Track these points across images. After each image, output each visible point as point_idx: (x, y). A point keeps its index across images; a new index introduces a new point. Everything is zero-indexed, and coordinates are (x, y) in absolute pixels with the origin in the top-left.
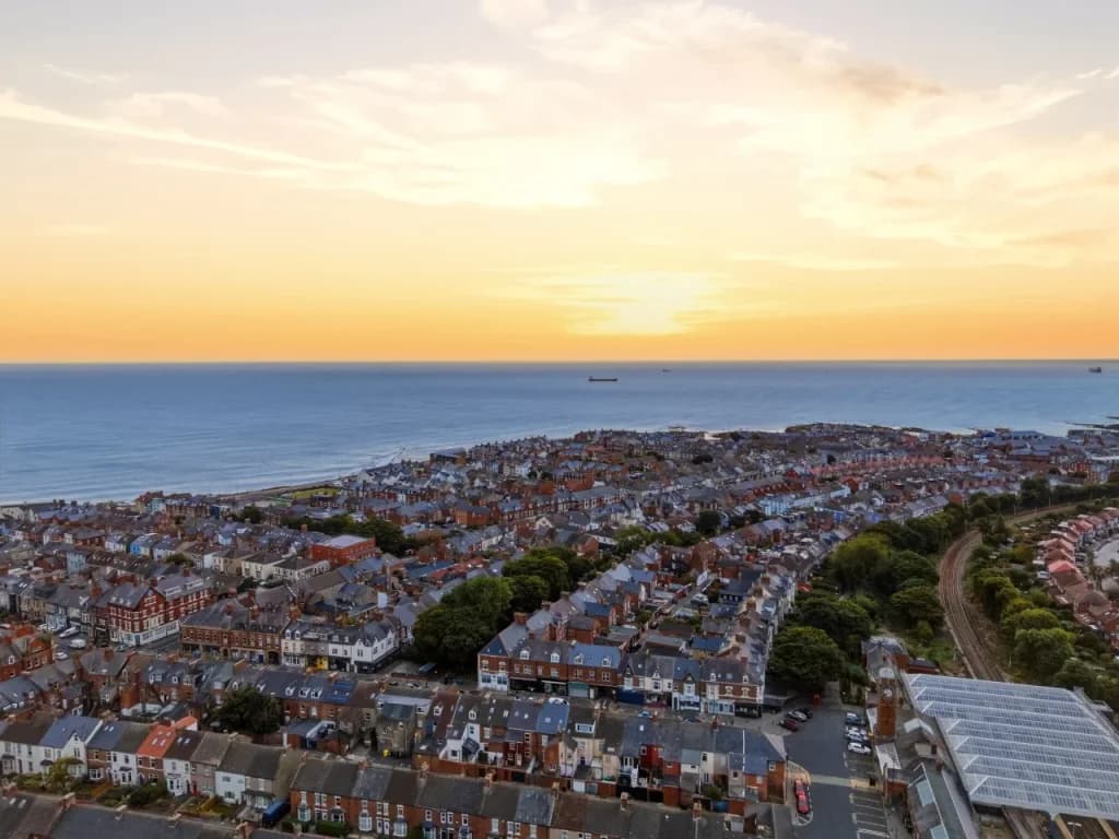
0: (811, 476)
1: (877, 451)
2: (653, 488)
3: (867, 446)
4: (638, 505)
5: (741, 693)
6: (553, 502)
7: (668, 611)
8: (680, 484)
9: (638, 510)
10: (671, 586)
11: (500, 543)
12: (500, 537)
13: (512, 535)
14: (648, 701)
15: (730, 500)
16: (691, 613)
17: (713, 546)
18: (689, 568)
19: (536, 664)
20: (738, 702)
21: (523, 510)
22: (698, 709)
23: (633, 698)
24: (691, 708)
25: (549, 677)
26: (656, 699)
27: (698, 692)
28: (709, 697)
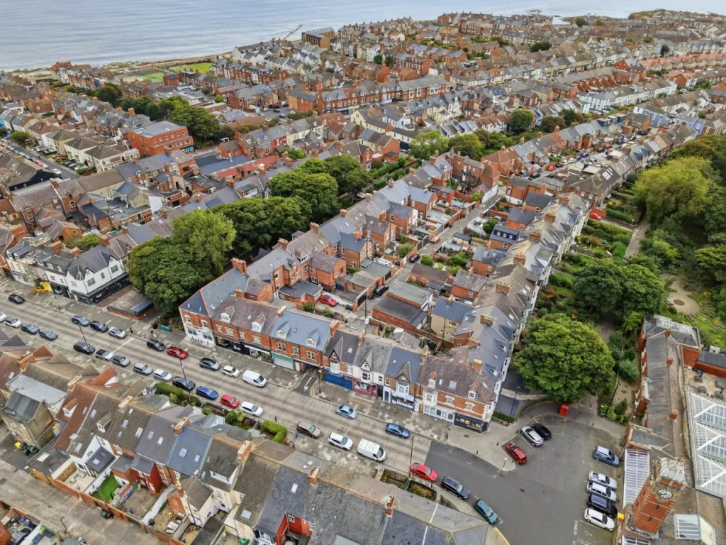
0: (641, 68)
1: (712, 43)
2: (482, 79)
3: (703, 35)
4: (456, 98)
5: (464, 406)
6: (377, 92)
8: (509, 74)
9: (457, 103)
11: (307, 137)
12: (307, 132)
13: (320, 130)
14: (357, 387)
15: (552, 95)
17: (515, 154)
18: (479, 182)
19: (238, 329)
20: (459, 413)
21: (346, 100)
22: (412, 407)
23: (341, 381)
24: (404, 404)
25: (252, 343)
26: (365, 388)
27: (413, 392)
28: (425, 402)
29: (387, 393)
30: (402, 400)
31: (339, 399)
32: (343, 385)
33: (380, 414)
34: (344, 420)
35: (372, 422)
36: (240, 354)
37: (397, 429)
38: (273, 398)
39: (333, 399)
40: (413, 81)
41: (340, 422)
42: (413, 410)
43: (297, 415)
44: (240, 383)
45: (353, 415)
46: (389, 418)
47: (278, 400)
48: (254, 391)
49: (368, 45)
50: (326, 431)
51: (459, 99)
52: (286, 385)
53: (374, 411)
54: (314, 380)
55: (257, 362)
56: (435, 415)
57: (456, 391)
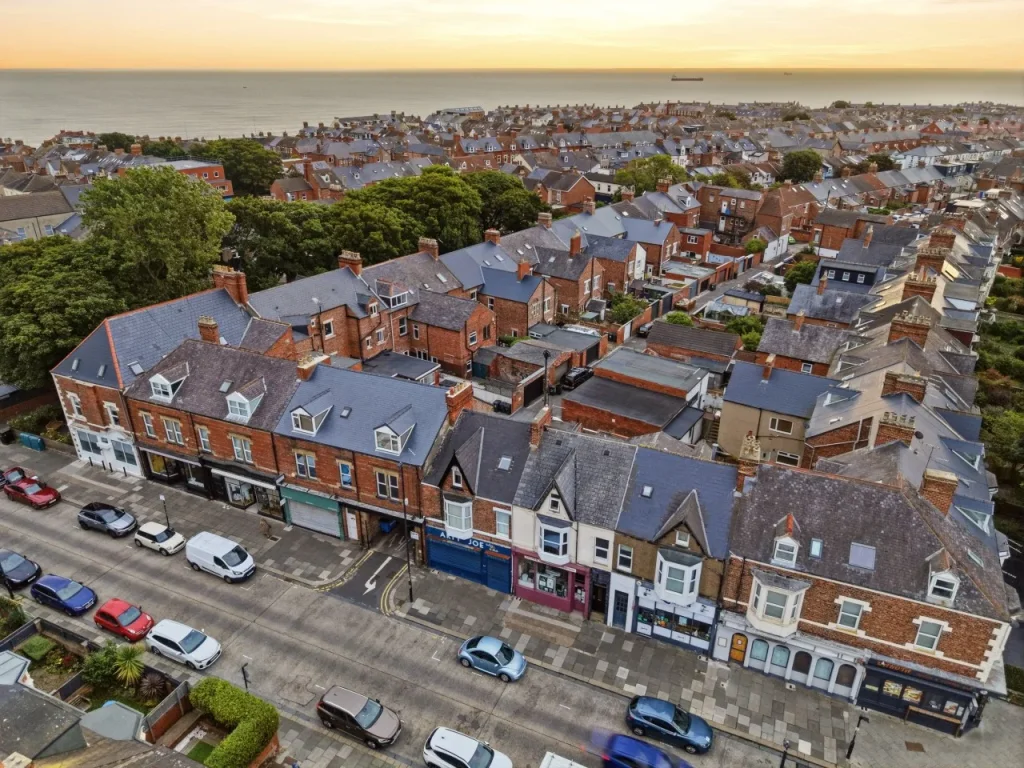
5: (908, 633)
6: (551, 146)
7: (686, 302)
9: (684, 157)
10: (710, 257)
14: (525, 582)
16: (739, 307)
17: (808, 196)
19: (192, 419)
20: (884, 659)
21: (500, 152)
22: (704, 644)
23: (475, 566)
24: (676, 636)
25: (230, 460)
26: (551, 583)
27: (712, 591)
28: (758, 620)
29: (622, 598)
30: (672, 620)
31: (470, 620)
32: (482, 578)
33: (603, 666)
34: (484, 683)
35: (578, 693)
36: (203, 499)
37: (667, 718)
38: (263, 612)
39: (453, 620)
40: (608, 135)
41: (470, 690)
42: (709, 653)
43: (329, 666)
44: (178, 569)
45: (513, 668)
46: (631, 681)
47: (277, 618)
48: (212, 594)
49: (534, 116)
50: (418, 722)
51: (687, 150)
52: (314, 577)
53: (580, 659)
54: (397, 563)
55: (246, 518)
56: (790, 673)
57: (879, 577)
